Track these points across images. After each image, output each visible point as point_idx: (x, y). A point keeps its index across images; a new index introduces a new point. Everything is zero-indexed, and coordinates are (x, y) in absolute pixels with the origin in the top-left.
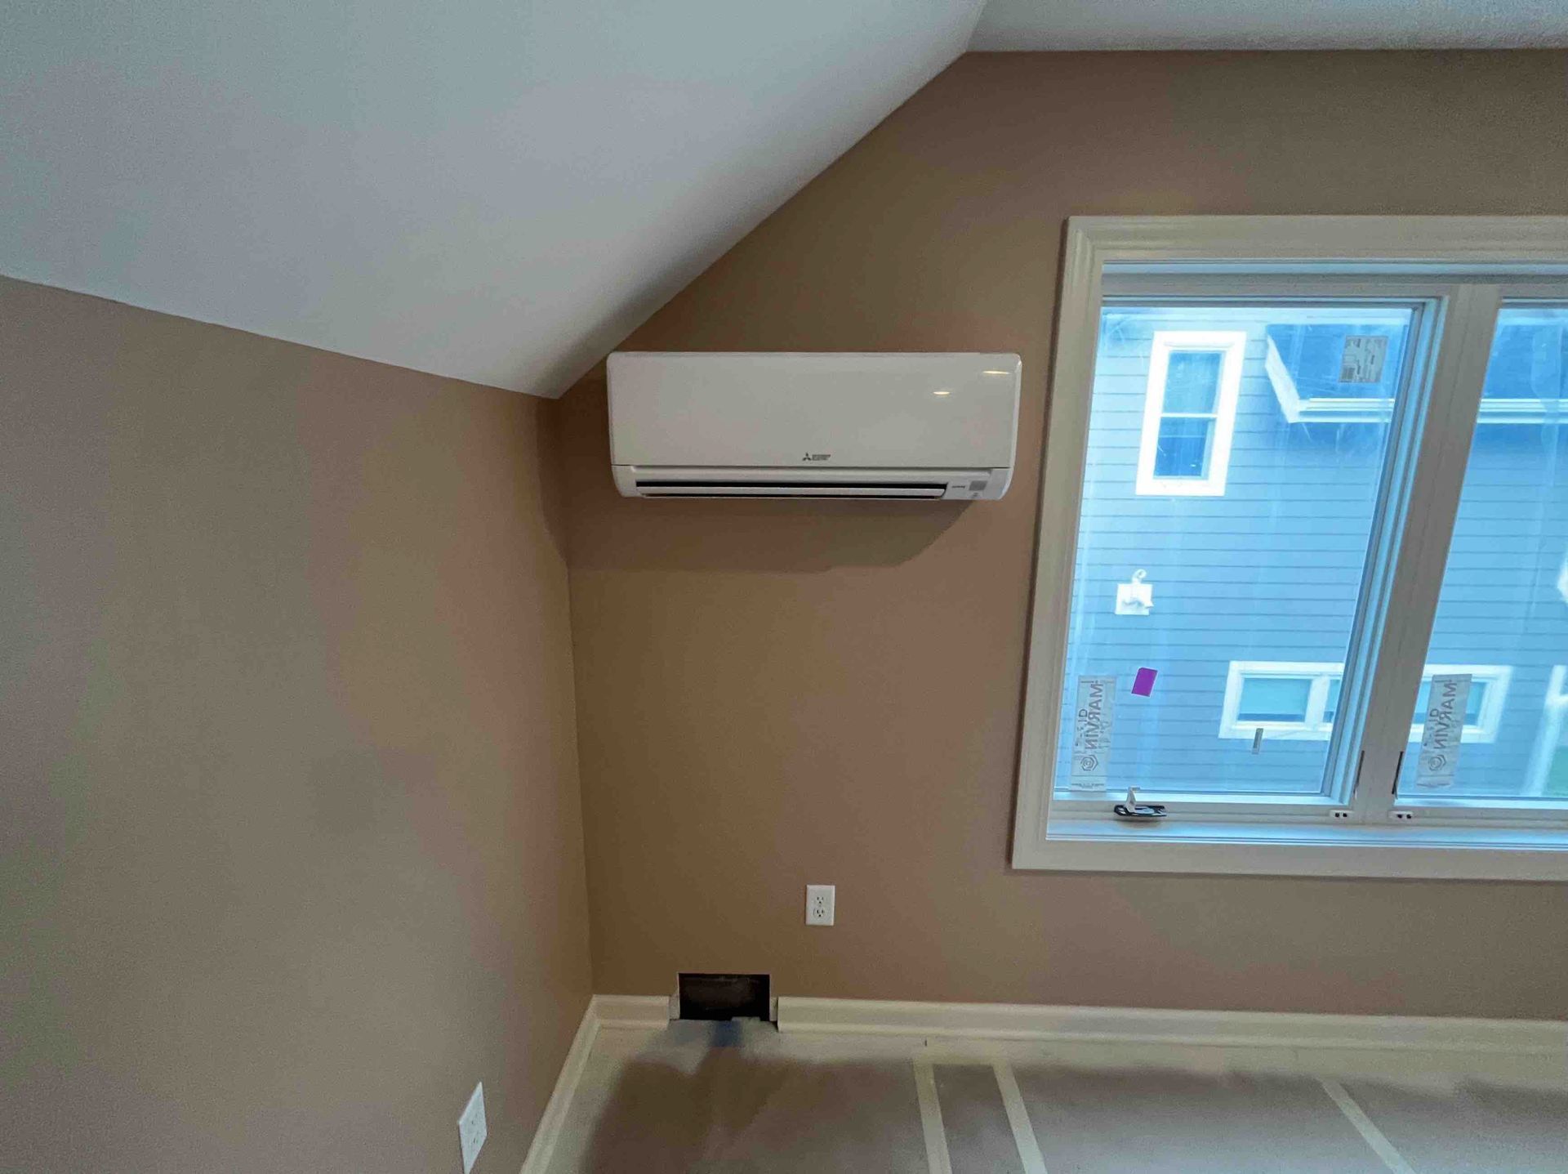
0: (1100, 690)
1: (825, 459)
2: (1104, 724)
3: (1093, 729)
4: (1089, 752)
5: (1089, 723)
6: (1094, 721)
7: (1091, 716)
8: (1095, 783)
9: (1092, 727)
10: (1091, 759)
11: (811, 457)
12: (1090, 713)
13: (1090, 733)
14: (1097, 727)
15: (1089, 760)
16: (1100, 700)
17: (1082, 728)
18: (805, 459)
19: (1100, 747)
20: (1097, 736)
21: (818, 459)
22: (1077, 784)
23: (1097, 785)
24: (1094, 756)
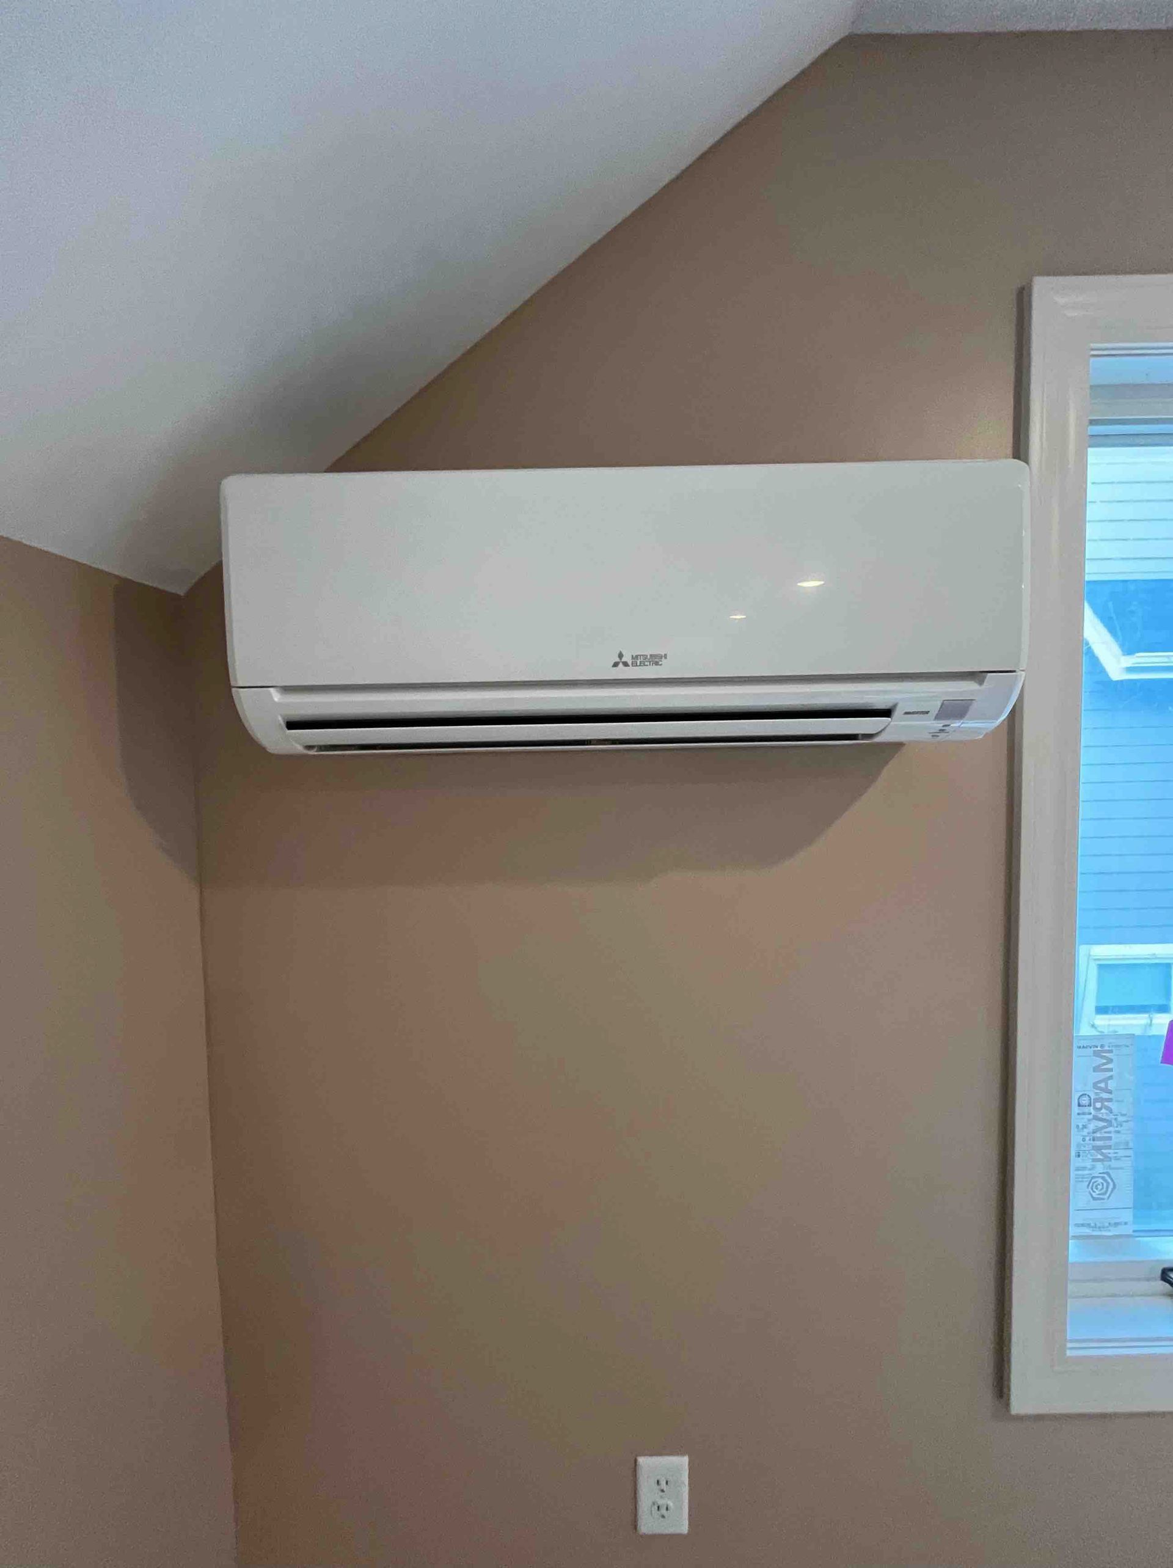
0: (1110, 1061)
1: (657, 664)
2: (1120, 1119)
3: (1104, 1128)
4: (1100, 1167)
5: (1096, 1118)
6: (1104, 1114)
7: (1098, 1105)
8: (1113, 1222)
9: (1101, 1124)
10: (1103, 1178)
11: (627, 658)
12: (1096, 1100)
13: (1098, 1135)
14: (1109, 1122)
15: (1100, 1180)
16: (1111, 1077)
17: (1084, 1127)
18: (616, 665)
19: (1117, 1159)
20: (1110, 1138)
21: (642, 664)
22: (1083, 1225)
23: (1116, 1224)
24: (1108, 1174)
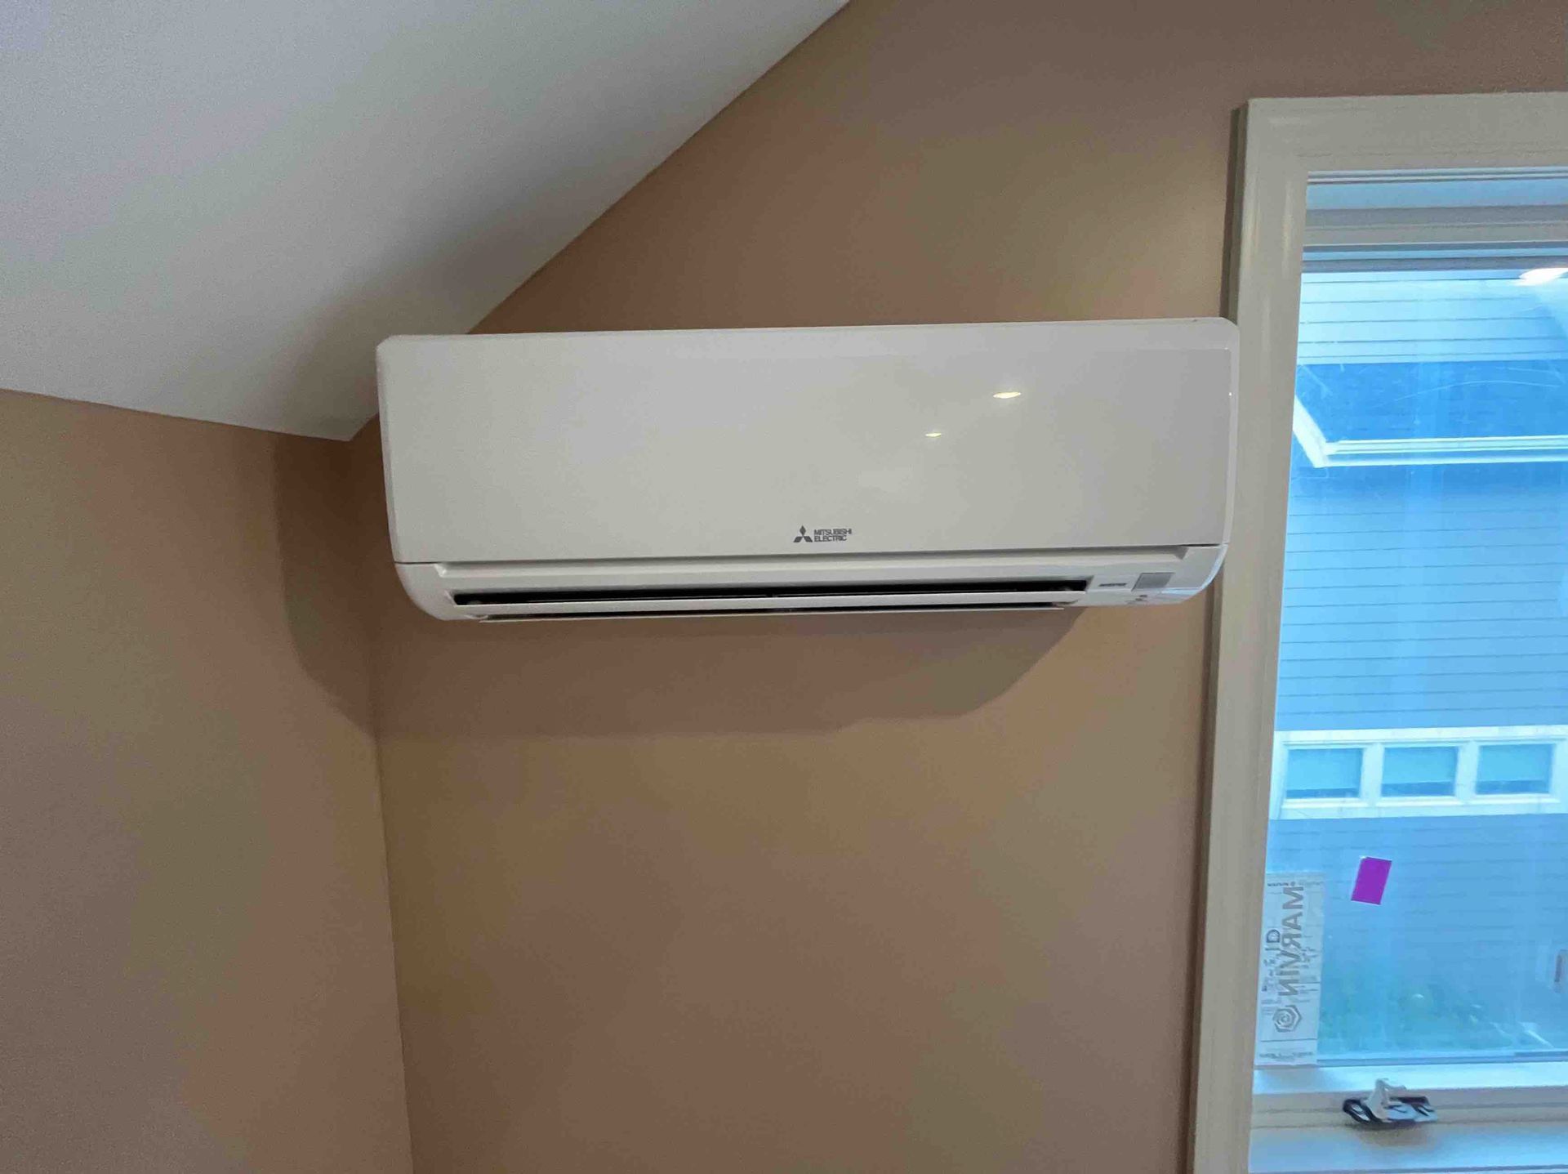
0: (1300, 898)
1: (841, 539)
2: (1308, 954)
3: (1292, 962)
4: (1286, 1001)
5: (1285, 954)
6: (1292, 949)
8: (1298, 1052)
9: (1289, 958)
10: (1290, 1012)
11: (810, 533)
12: (1285, 936)
13: (1286, 969)
14: (1297, 958)
15: (1287, 1013)
17: (1272, 962)
18: (798, 540)
19: (1303, 992)
20: (1297, 973)
21: (826, 539)
22: (1268, 1055)
23: (1301, 1054)
24: (1294, 1007)
